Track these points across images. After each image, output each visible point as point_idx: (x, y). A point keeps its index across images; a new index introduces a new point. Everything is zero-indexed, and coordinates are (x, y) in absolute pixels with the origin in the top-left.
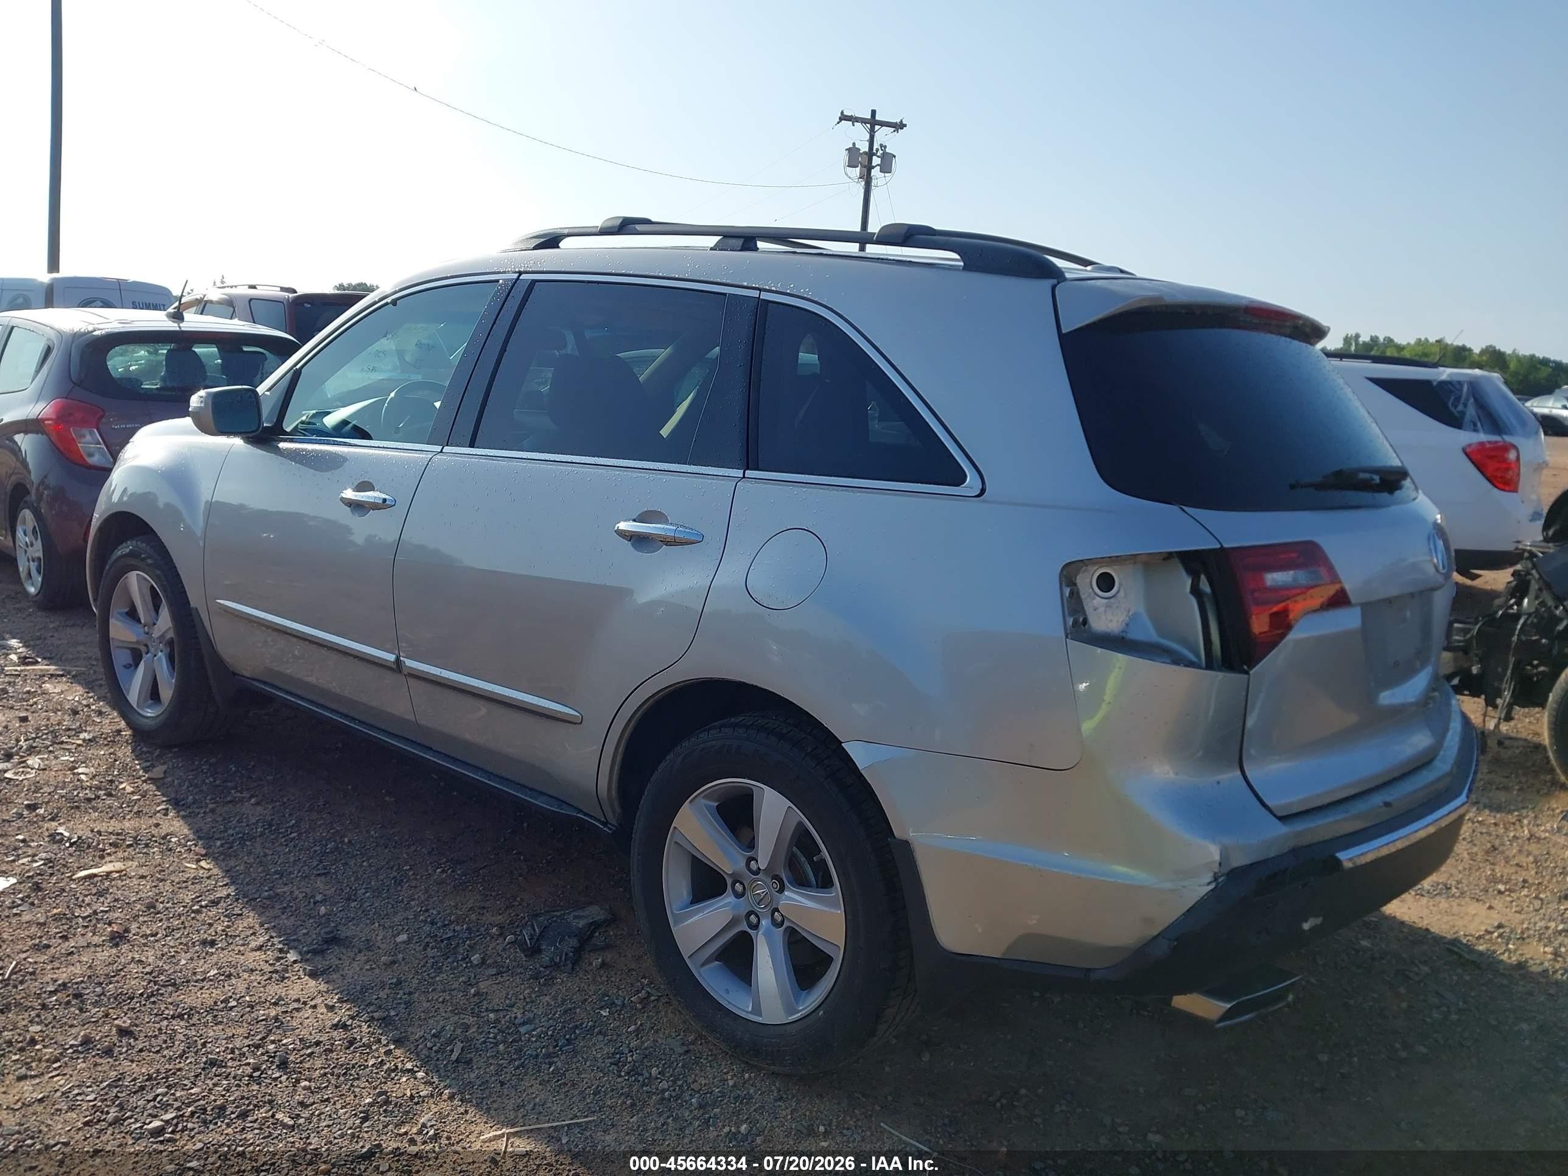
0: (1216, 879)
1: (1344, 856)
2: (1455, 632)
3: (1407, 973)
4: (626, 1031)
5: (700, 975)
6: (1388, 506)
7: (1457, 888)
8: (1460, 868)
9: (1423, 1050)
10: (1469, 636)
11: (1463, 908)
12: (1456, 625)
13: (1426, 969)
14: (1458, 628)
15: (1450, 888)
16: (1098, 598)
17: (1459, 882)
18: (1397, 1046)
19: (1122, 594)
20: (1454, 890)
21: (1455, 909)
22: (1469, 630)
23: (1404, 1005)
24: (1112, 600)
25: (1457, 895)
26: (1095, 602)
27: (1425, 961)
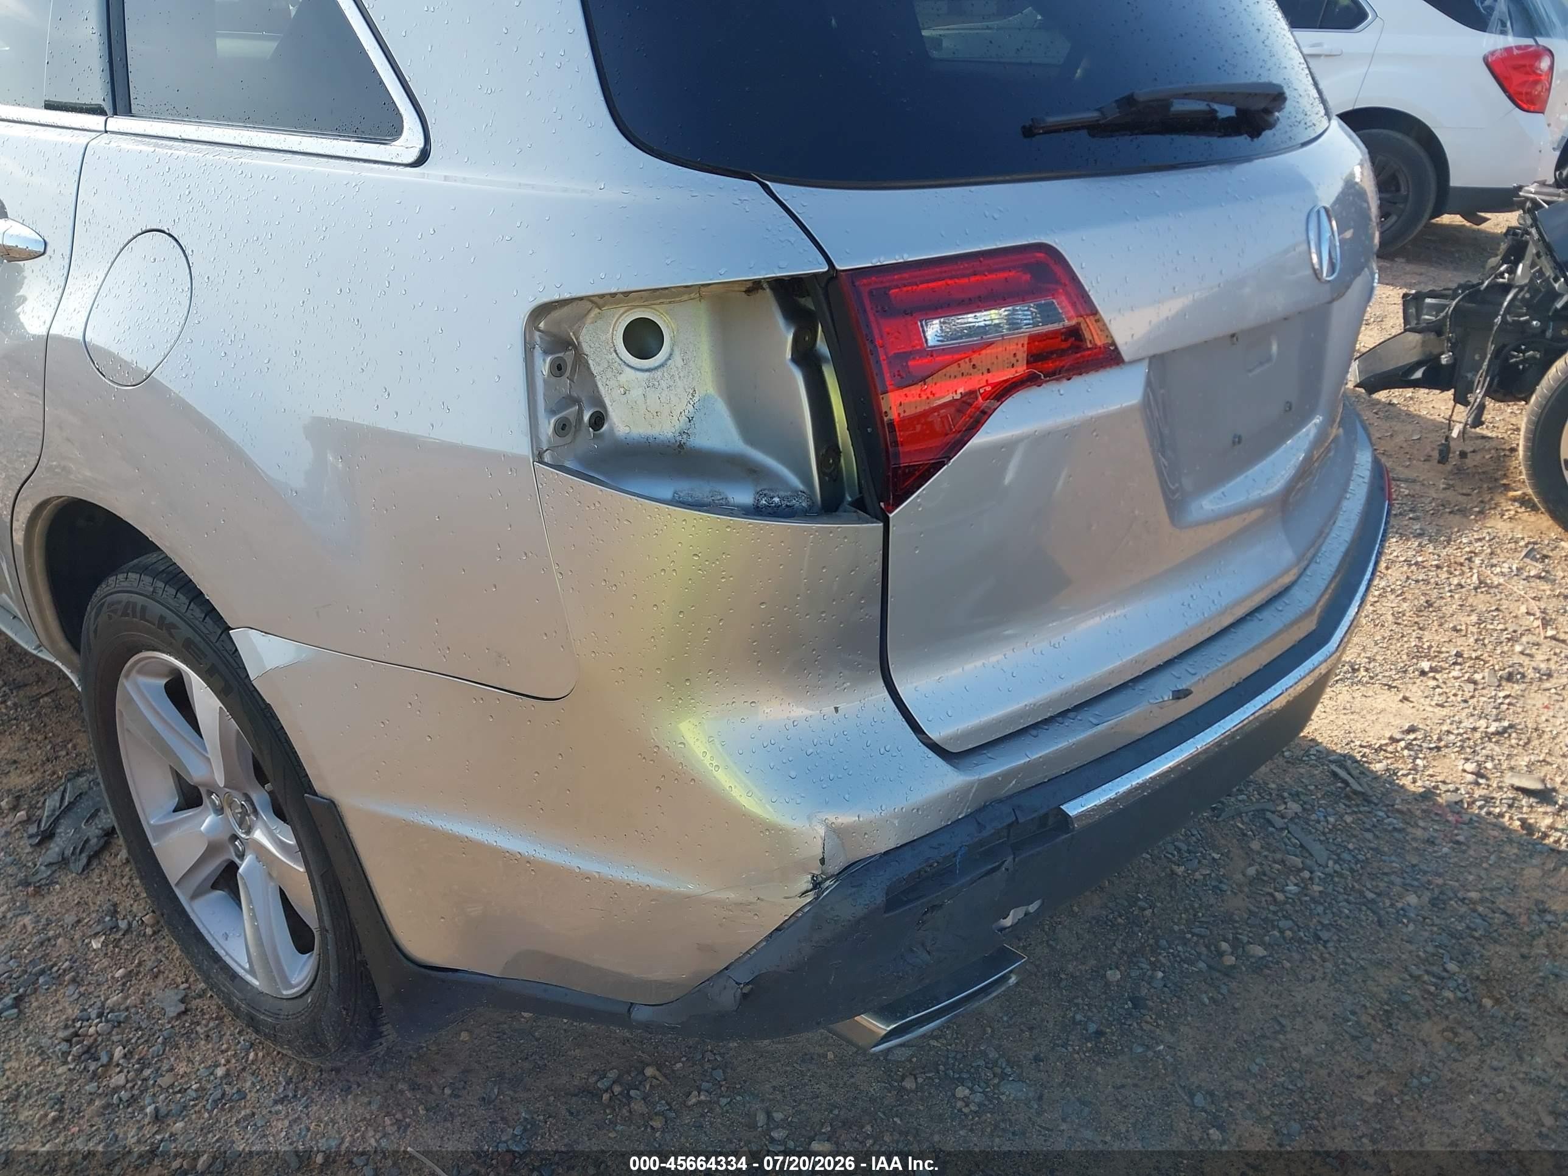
0: (817, 885)
1: (1074, 809)
2: (1425, 311)
3: (1269, 815)
4: (113, 977)
5: (193, 910)
6: (1248, 159)
7: (1367, 670)
8: (1378, 637)
9: (1259, 951)
10: (1442, 314)
11: (1368, 700)
12: (1428, 301)
13: (1294, 807)
14: (1429, 304)
15: (1358, 670)
16: (628, 369)
17: (1371, 660)
18: (1224, 946)
19: (677, 358)
20: (1363, 673)
21: (1357, 705)
22: (1444, 307)
23: (1251, 871)
24: (659, 373)
25: (1365, 680)
26: (622, 378)
27: (1298, 794)
